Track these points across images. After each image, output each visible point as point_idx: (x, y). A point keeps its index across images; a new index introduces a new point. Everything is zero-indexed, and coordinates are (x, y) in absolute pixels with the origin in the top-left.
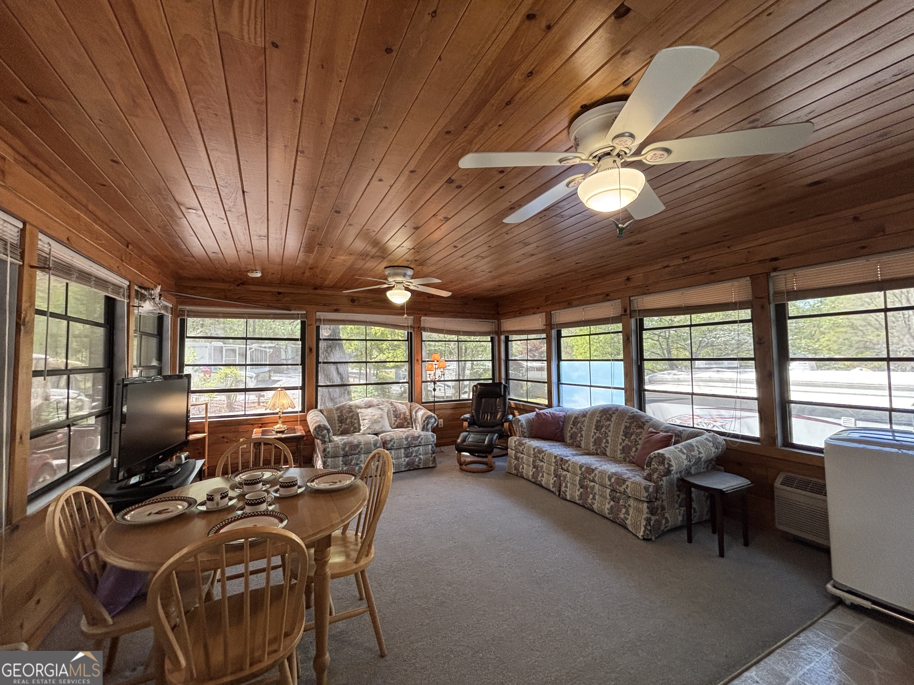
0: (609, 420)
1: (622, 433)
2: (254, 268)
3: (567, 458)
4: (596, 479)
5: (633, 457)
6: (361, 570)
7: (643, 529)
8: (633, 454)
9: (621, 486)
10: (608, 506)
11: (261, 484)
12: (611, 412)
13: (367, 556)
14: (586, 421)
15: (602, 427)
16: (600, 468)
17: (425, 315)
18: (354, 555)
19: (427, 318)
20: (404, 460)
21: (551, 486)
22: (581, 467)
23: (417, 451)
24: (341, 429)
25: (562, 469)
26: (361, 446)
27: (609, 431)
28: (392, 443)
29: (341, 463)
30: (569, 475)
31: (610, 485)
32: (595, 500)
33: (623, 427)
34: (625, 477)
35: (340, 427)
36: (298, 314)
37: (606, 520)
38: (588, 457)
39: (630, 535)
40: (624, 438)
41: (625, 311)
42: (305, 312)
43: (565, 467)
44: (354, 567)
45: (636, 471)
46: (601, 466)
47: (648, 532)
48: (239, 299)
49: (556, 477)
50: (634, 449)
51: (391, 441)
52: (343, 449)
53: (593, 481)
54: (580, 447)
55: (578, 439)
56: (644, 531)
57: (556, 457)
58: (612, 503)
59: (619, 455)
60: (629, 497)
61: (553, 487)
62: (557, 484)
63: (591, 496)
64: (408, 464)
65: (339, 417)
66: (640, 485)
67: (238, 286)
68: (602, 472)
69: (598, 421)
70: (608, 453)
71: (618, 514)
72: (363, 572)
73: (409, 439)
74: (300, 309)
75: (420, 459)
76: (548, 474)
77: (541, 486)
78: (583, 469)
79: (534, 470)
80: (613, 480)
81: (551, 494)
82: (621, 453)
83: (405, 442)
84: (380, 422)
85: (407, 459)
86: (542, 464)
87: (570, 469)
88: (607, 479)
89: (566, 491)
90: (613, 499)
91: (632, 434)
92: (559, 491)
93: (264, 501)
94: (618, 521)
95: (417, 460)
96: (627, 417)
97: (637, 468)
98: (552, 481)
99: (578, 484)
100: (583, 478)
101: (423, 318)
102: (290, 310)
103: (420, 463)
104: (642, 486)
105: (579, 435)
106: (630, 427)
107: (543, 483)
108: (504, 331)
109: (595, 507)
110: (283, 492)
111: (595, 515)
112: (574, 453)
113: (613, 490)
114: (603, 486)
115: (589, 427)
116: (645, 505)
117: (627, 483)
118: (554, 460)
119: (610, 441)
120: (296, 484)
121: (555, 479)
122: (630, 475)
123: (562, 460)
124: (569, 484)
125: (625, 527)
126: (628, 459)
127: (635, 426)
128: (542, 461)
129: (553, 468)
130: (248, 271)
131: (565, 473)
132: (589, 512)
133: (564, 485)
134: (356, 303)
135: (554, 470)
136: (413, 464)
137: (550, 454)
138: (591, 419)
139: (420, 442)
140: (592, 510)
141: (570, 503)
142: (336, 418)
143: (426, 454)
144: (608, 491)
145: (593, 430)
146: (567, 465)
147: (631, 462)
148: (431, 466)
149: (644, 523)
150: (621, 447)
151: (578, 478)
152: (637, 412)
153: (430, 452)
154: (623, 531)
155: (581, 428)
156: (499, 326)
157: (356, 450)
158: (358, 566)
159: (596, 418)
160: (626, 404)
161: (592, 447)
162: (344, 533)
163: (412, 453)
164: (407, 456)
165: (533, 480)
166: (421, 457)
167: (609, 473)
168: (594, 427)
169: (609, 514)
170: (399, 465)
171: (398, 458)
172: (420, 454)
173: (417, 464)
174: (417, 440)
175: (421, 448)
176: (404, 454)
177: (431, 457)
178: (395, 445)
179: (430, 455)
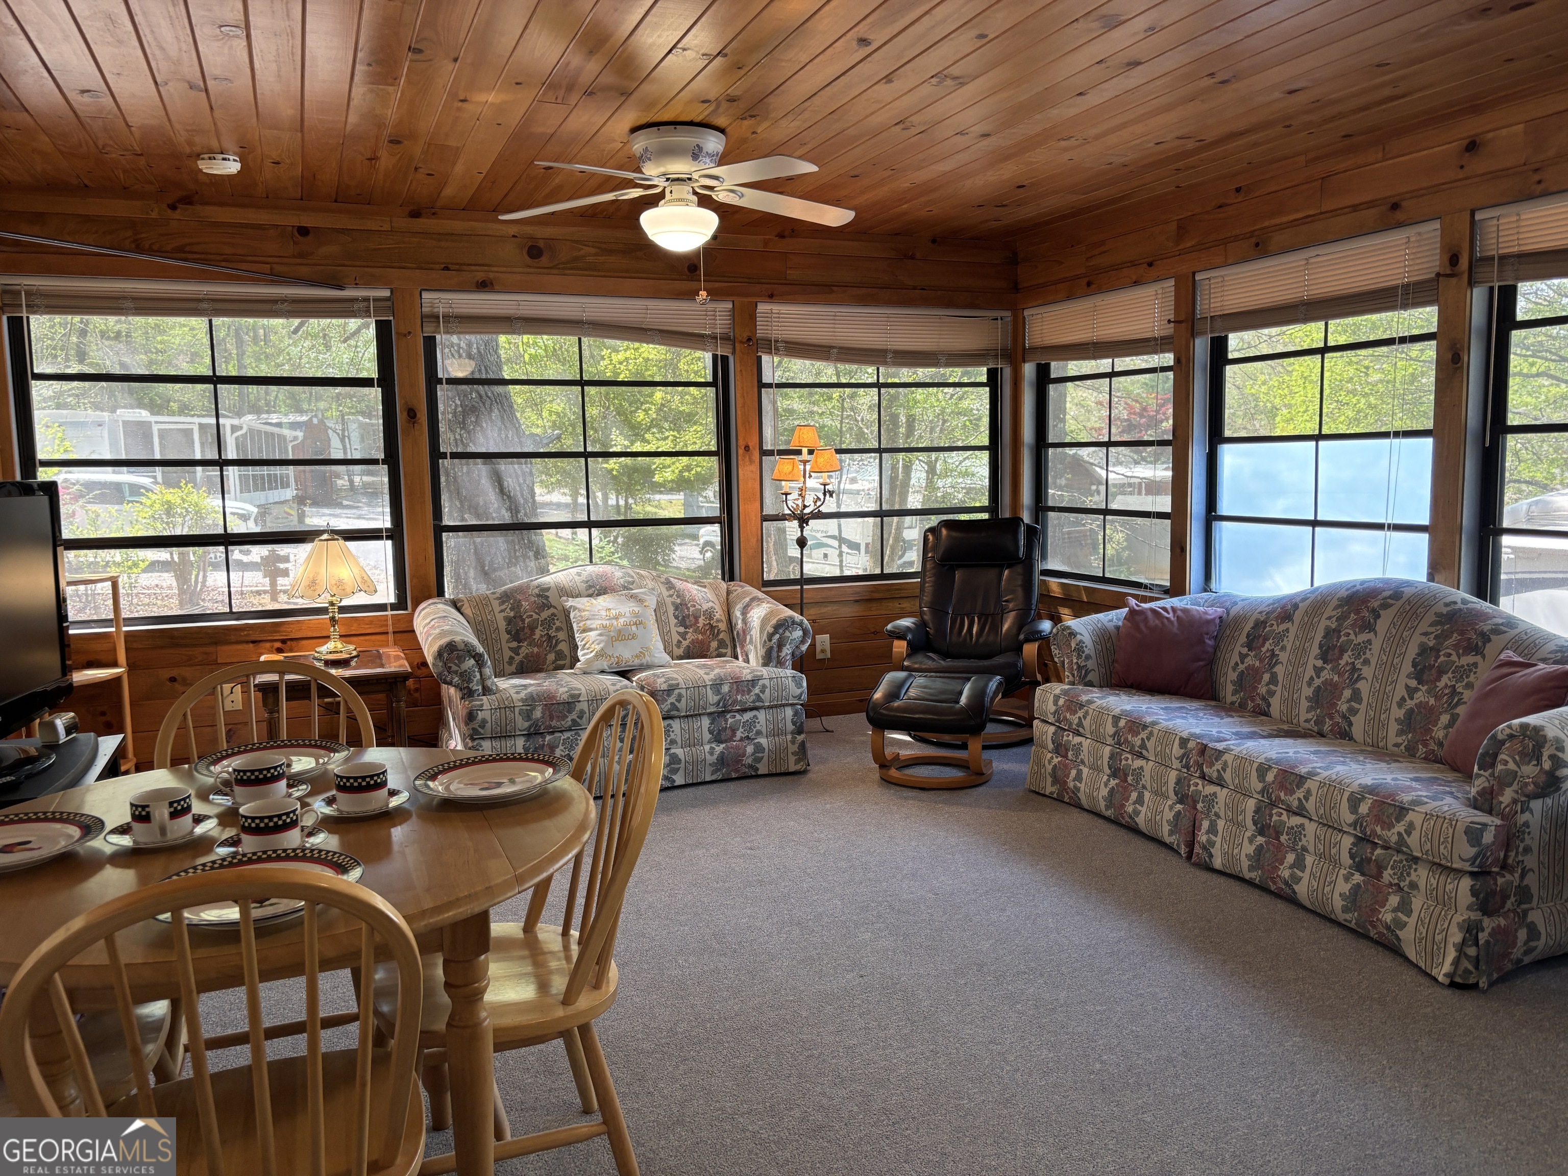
0: (1369, 627)
1: (1408, 668)
2: (215, 144)
3: (1220, 746)
4: (1310, 805)
5: (1441, 744)
6: (582, 1021)
7: (1452, 954)
8: (1439, 734)
9: (1390, 826)
10: (1344, 887)
11: (284, 783)
12: (1375, 604)
13: (597, 986)
14: (1291, 635)
15: (1342, 651)
16: (1325, 774)
17: (771, 297)
18: (559, 984)
19: (776, 308)
20: (710, 751)
21: (1166, 828)
22: (1263, 770)
23: (749, 725)
24: (518, 659)
25: (1203, 777)
26: (579, 707)
27: (1366, 662)
28: (673, 699)
30: (1222, 794)
31: (1354, 825)
32: (1303, 868)
33: (1413, 651)
34: (1406, 798)
35: (516, 651)
36: (366, 300)
37: (1334, 931)
38: (1290, 741)
39: (1409, 975)
40: (1413, 683)
41: (1454, 260)
42: (386, 293)
43: (1212, 772)
44: (560, 1012)
45: (1447, 783)
46: (1326, 768)
47: (1466, 964)
48: (180, 252)
49: (1181, 801)
50: (1445, 719)
51: (669, 692)
52: (528, 715)
53: (1300, 812)
54: (1266, 714)
55: (1263, 690)
56: (1456, 962)
57: (1184, 742)
58: (1357, 878)
59: (1392, 736)
60: (1416, 860)
61: (1171, 833)
62: (1185, 823)
63: (1291, 858)
64: (722, 760)
65: (509, 621)
66: (1453, 821)
67: (173, 207)
68: (1332, 787)
69: (1329, 633)
70: (1357, 730)
71: (1375, 911)
72: (585, 1030)
73: (725, 689)
74: (371, 281)
75: (759, 748)
76: (1156, 793)
77: (1135, 830)
78: (1270, 777)
79: (1113, 782)
80: (1364, 809)
81: (1163, 853)
82: (1400, 733)
83: (713, 698)
84: (634, 637)
85: (719, 748)
86: (1139, 763)
87: (1227, 776)
88: (1345, 805)
89: (1212, 844)
90: (1360, 865)
91: (1441, 672)
92: (1191, 845)
93: (294, 824)
94: (1373, 933)
95: (750, 749)
96: (1431, 617)
97: (1451, 776)
98: (1169, 815)
99: (1249, 823)
100: (1268, 803)
101: (762, 308)
102: (341, 287)
103: (759, 760)
104: (1461, 828)
105: (1266, 677)
106: (1436, 650)
107: (1141, 820)
108: (1034, 349)
109: (1301, 889)
110: (348, 804)
111: (1301, 914)
112: (1246, 729)
113: (1363, 840)
114: (1330, 825)
115: (1300, 652)
116: (1466, 883)
117: (1410, 816)
118: (1177, 751)
119: (1365, 695)
120: (384, 784)
121: (1179, 807)
122: (1423, 793)
123: (1203, 749)
124: (1221, 824)
125: (1394, 950)
126: (1421, 750)
127: (1456, 647)
128: (1140, 756)
129: (1173, 776)
130: (198, 156)
131: (1210, 789)
132: (1280, 905)
133: (1206, 824)
134: (544, 260)
135: (1178, 782)
136: (739, 761)
137: (1167, 733)
138: (1308, 626)
139: (758, 698)
140: (1292, 900)
141: (1222, 880)
142: (502, 625)
143: (775, 733)
144: (1347, 842)
145: (1313, 661)
146: (1218, 766)
147: (1432, 759)
148: (792, 768)
149: (1456, 937)
150: (1400, 713)
151: (1251, 804)
152: (1464, 602)
153: (790, 727)
154: (1387, 962)
155: (1273, 655)
156: (1018, 328)
157: (563, 717)
158: (570, 1010)
159: (1324, 623)
160: (1431, 577)
161: (1304, 715)
162: (529, 927)
163: (734, 731)
164: (718, 740)
165: (1109, 813)
166: (763, 741)
167: (1355, 787)
168: (1316, 650)
169: (1345, 910)
170: (696, 763)
171: (691, 743)
172: (759, 733)
173: (750, 761)
174: (749, 691)
175: (761, 715)
176: (711, 732)
177: (793, 742)
178: (682, 705)
179: (789, 737)
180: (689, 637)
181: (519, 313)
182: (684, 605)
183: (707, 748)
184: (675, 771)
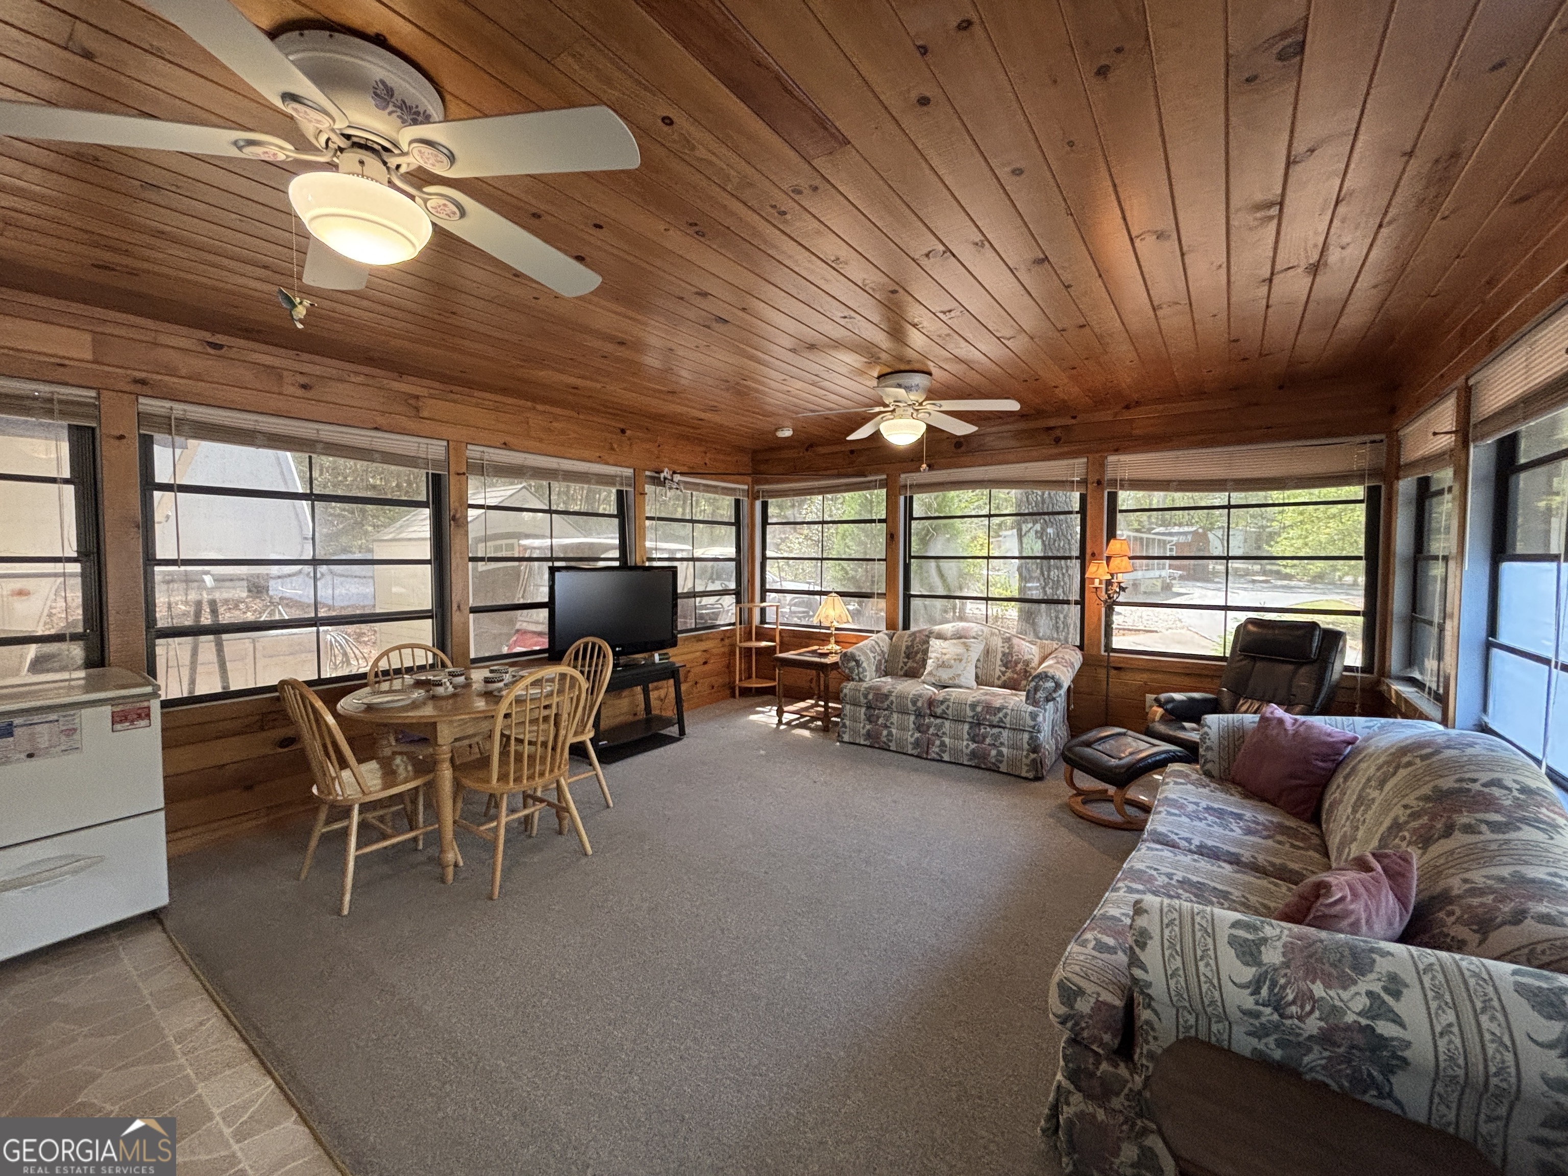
17: (1117, 451)
19: (1124, 458)
20: (966, 746)
23: (996, 737)
28: (943, 707)
29: (863, 716)
35: (905, 664)
36: (876, 481)
42: (884, 477)
48: (809, 469)
51: (942, 702)
64: (973, 754)
65: (907, 647)
73: (979, 709)
74: (877, 472)
75: (1000, 754)
83: (970, 713)
85: (973, 746)
95: (994, 752)
101: (1112, 459)
102: (865, 476)
103: (1001, 762)
130: (776, 430)
134: (963, 449)
136: (986, 758)
139: (1001, 721)
142: (904, 648)
143: (1013, 747)
148: (1024, 774)
153: (1026, 746)
157: (883, 702)
163: (984, 738)
164: (973, 739)
166: (1005, 750)
170: (955, 751)
171: (955, 737)
172: (1002, 744)
173: (993, 760)
174: (995, 715)
175: (1005, 733)
176: (969, 734)
177: (1027, 757)
178: (949, 712)
179: (1025, 753)
180: (1009, 674)
181: (948, 480)
182: (1010, 654)
183: (965, 743)
184: (944, 752)
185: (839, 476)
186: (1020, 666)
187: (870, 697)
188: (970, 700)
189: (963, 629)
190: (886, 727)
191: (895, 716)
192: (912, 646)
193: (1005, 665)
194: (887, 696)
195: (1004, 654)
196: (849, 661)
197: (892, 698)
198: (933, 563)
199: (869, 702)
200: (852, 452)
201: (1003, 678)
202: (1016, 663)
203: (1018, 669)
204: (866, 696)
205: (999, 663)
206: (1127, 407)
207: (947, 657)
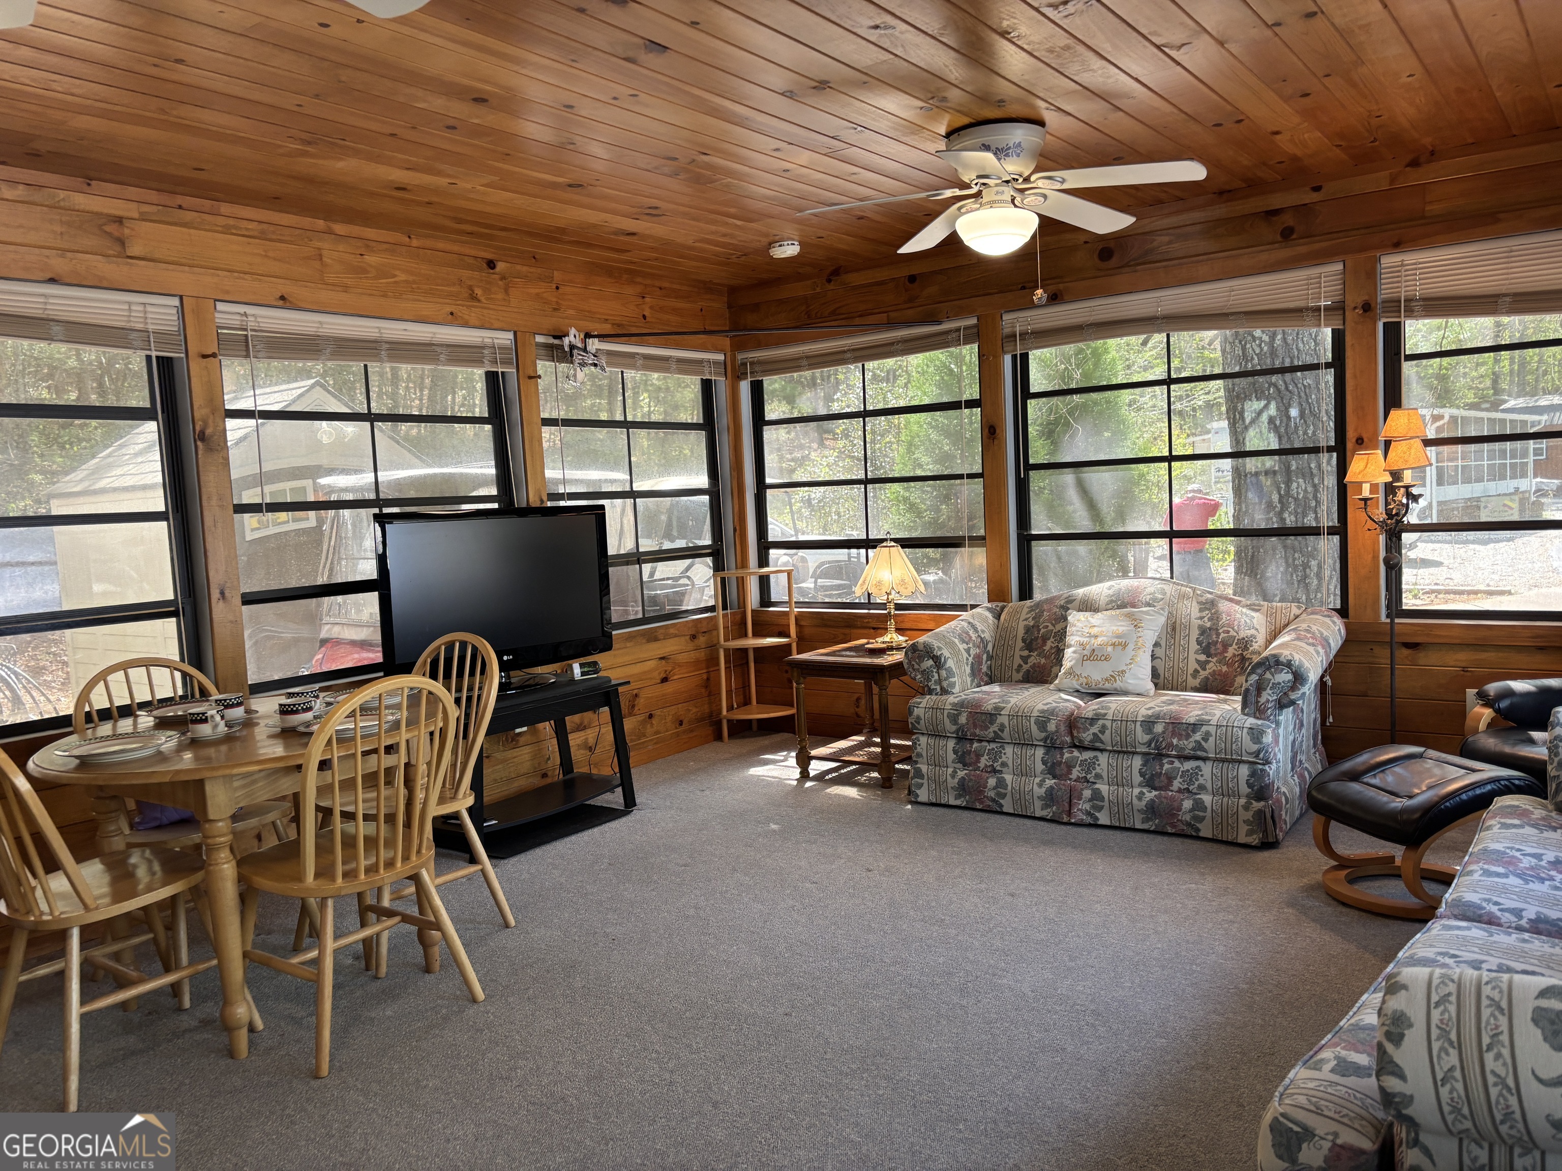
17: (1397, 245)
20: (1139, 796)
23: (1192, 776)
24: (1026, 667)
28: (1095, 729)
35: (1025, 659)
36: (958, 330)
42: (973, 321)
64: (1152, 810)
65: (1028, 630)
73: (1159, 728)
74: (960, 313)
75: (1199, 805)
83: (1142, 737)
85: (1150, 795)
95: (1187, 804)
101: (1389, 261)
102: (939, 323)
103: (1201, 819)
134: (1114, 262)
136: (1174, 815)
139: (1199, 746)
143: (1223, 791)
148: (1242, 839)
153: (1244, 789)
157: (985, 728)
163: (1170, 779)
164: (1150, 785)
166: (1207, 799)
170: (1120, 806)
171: (1118, 782)
172: (1202, 788)
173: (1188, 817)
174: (1188, 737)
175: (1207, 769)
176: (1142, 774)
177: (1246, 808)
178: (1106, 737)
179: (1243, 801)
180: (1211, 667)
181: (1092, 319)
182: (1215, 629)
183: (1136, 791)
184: (1100, 809)
185: (892, 324)
186: (1231, 651)
187: (963, 719)
188: (1143, 712)
189: (1129, 590)
190: (995, 771)
191: (1009, 750)
192: (1036, 627)
193: (1207, 649)
194: (992, 716)
195: (1203, 631)
196: (921, 659)
197: (1004, 719)
198: (1068, 477)
199: (961, 728)
200: (912, 279)
201: (1203, 674)
202: (1226, 645)
203: (1229, 655)
204: (954, 719)
205: (1194, 646)
206: (1414, 163)
207: (1099, 640)
